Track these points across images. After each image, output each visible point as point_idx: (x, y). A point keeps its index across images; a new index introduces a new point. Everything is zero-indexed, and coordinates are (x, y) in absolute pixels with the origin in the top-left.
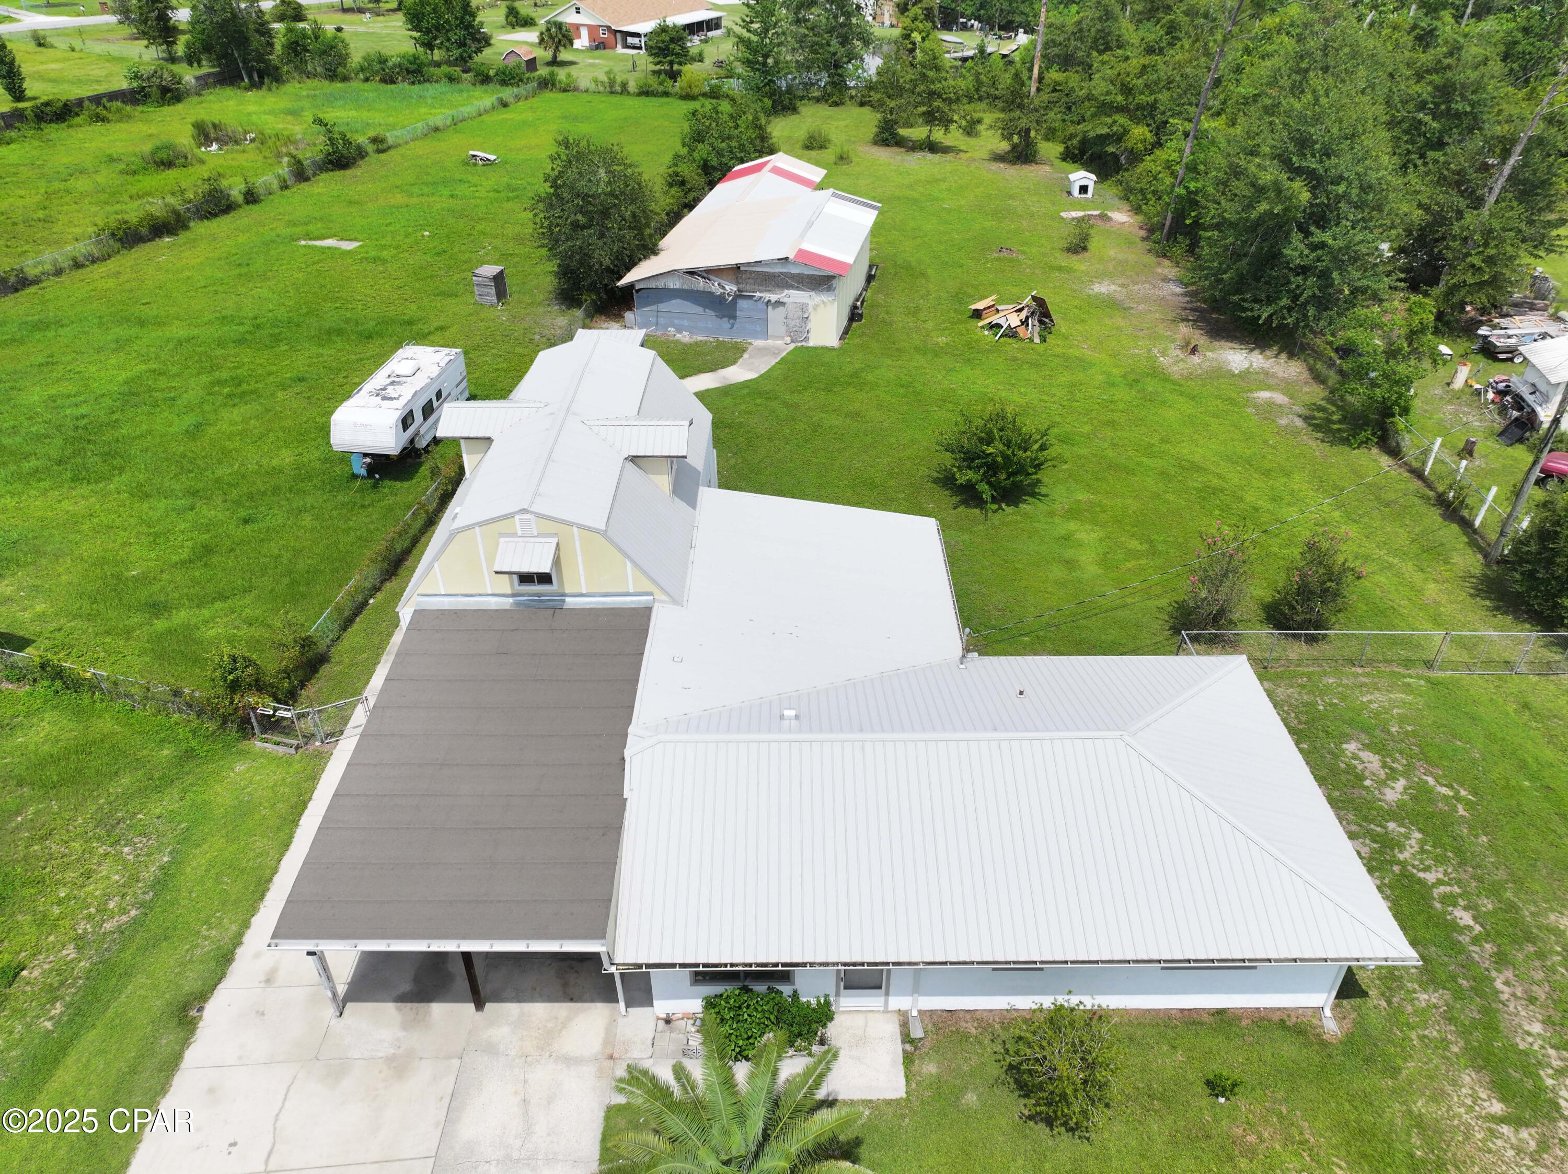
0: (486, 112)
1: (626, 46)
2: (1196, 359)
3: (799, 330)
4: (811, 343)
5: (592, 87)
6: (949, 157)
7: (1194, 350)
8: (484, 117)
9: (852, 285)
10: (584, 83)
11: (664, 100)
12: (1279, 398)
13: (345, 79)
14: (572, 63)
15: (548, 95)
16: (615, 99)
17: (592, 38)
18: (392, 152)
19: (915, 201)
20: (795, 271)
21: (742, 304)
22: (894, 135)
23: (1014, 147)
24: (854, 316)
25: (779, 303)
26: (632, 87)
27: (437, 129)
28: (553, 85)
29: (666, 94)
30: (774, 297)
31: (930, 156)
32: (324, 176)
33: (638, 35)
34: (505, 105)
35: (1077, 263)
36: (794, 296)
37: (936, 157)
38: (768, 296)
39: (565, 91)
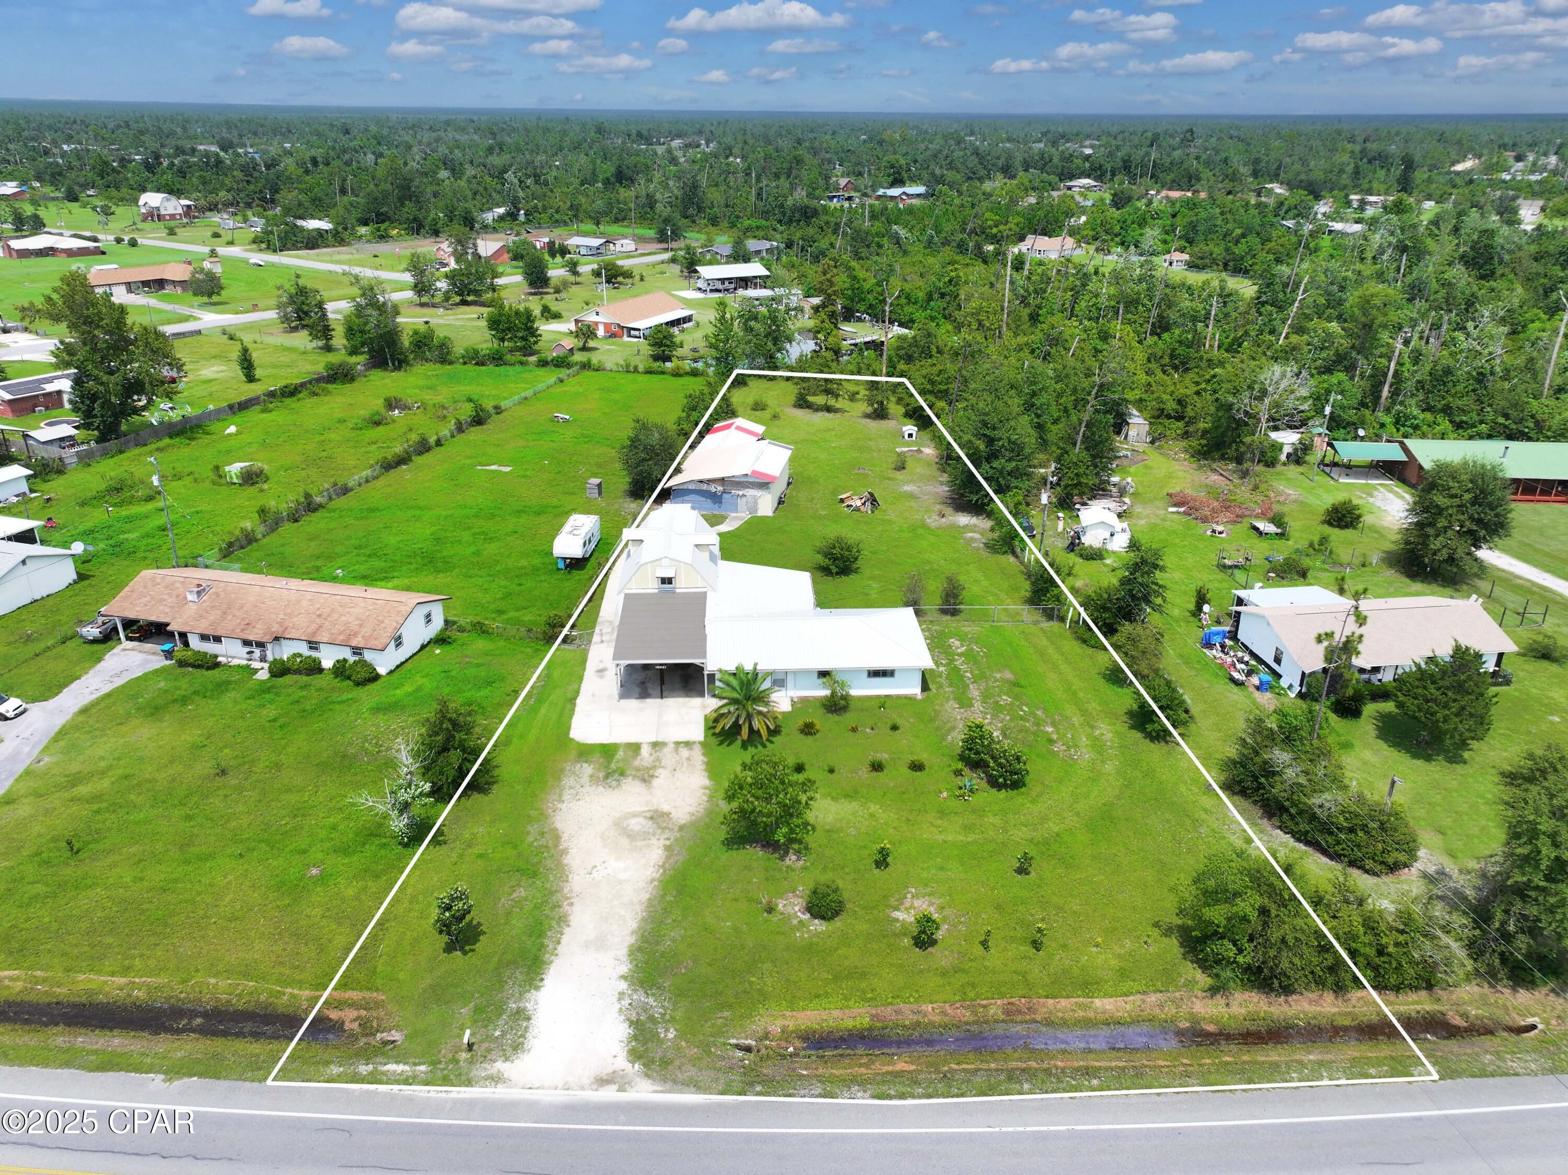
0: (552, 386)
1: (630, 336)
2: (944, 520)
3: (753, 508)
4: (760, 513)
5: (615, 368)
6: (838, 415)
7: (943, 516)
8: (551, 390)
9: (779, 488)
10: (609, 365)
11: (661, 376)
12: (977, 536)
13: (451, 363)
14: (595, 349)
15: (588, 374)
16: (631, 376)
17: (606, 331)
18: (504, 414)
19: (816, 442)
20: (751, 480)
21: (725, 496)
22: (806, 402)
23: (875, 410)
24: (780, 502)
25: (744, 496)
26: (641, 368)
28: (590, 367)
29: (663, 373)
30: (741, 493)
31: (827, 414)
32: (472, 429)
33: (638, 329)
35: (899, 475)
36: (750, 492)
37: (831, 415)
38: (738, 492)
39: (599, 370)
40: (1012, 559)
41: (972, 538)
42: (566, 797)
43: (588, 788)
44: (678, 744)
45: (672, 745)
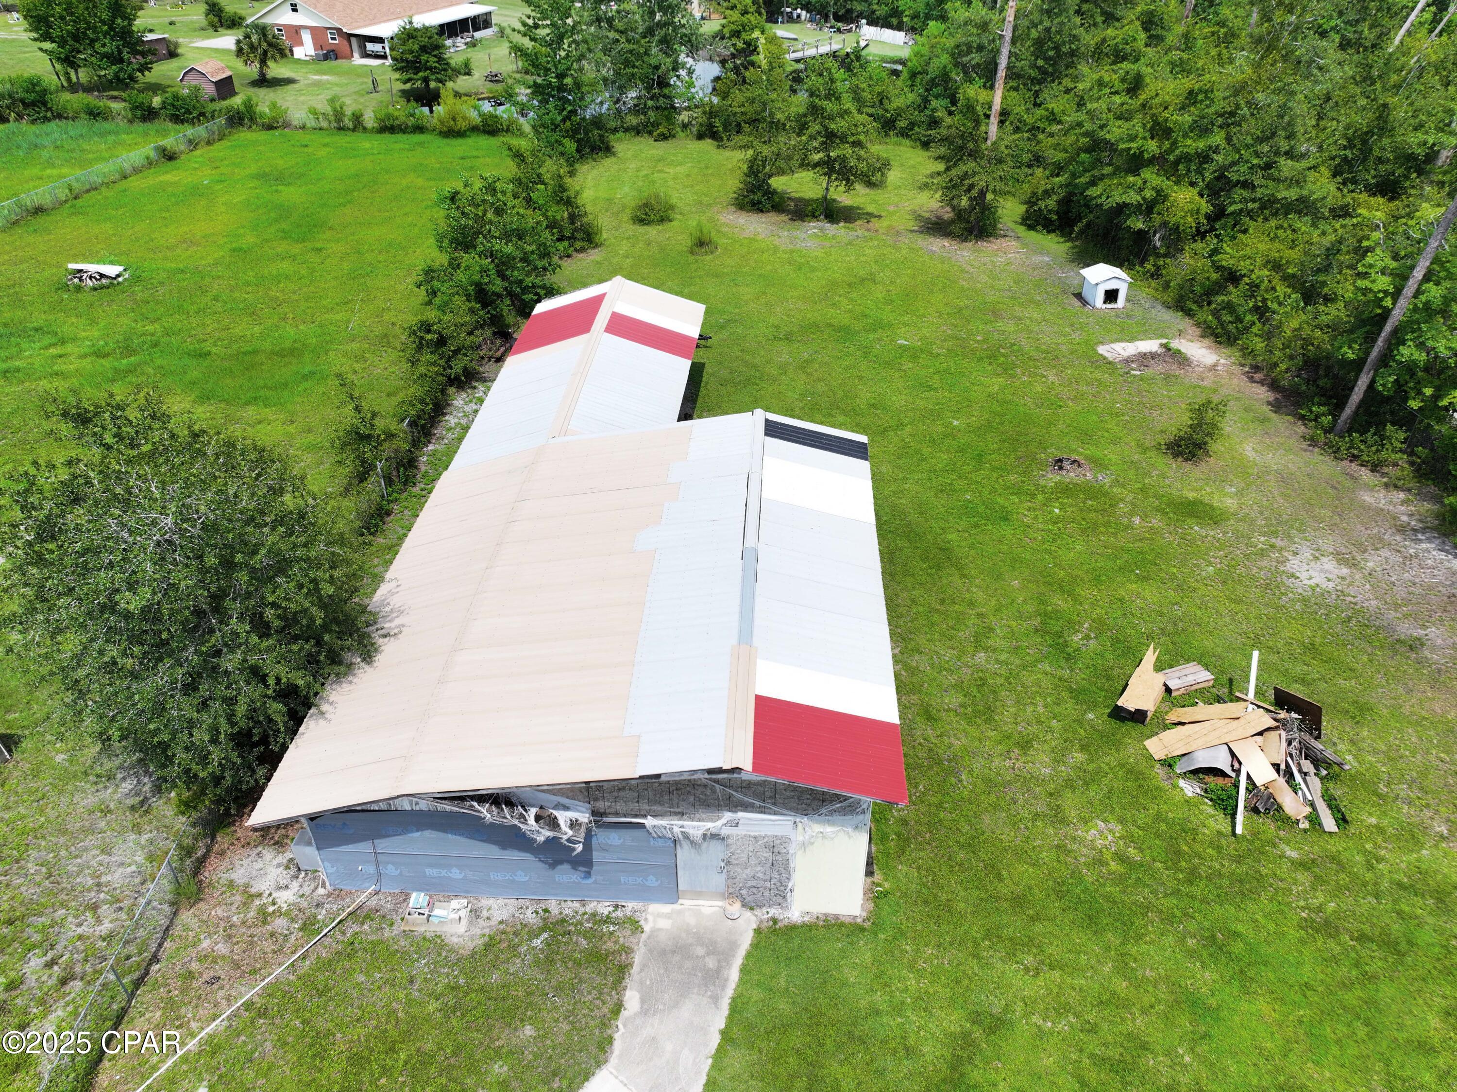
0: (137, 171)
1: (366, 55)
3: (762, 885)
4: (796, 913)
5: (311, 123)
6: (858, 229)
8: (135, 183)
10: (298, 115)
11: (417, 138)
14: (289, 81)
15: (244, 135)
16: (345, 140)
17: (318, 45)
19: (847, 332)
22: (770, 193)
23: (955, 209)
26: (369, 120)
28: (252, 119)
29: (419, 129)
30: (694, 828)
33: (379, 40)
34: (169, 156)
35: (1212, 490)
36: (752, 824)
38: (675, 825)
39: (270, 127)
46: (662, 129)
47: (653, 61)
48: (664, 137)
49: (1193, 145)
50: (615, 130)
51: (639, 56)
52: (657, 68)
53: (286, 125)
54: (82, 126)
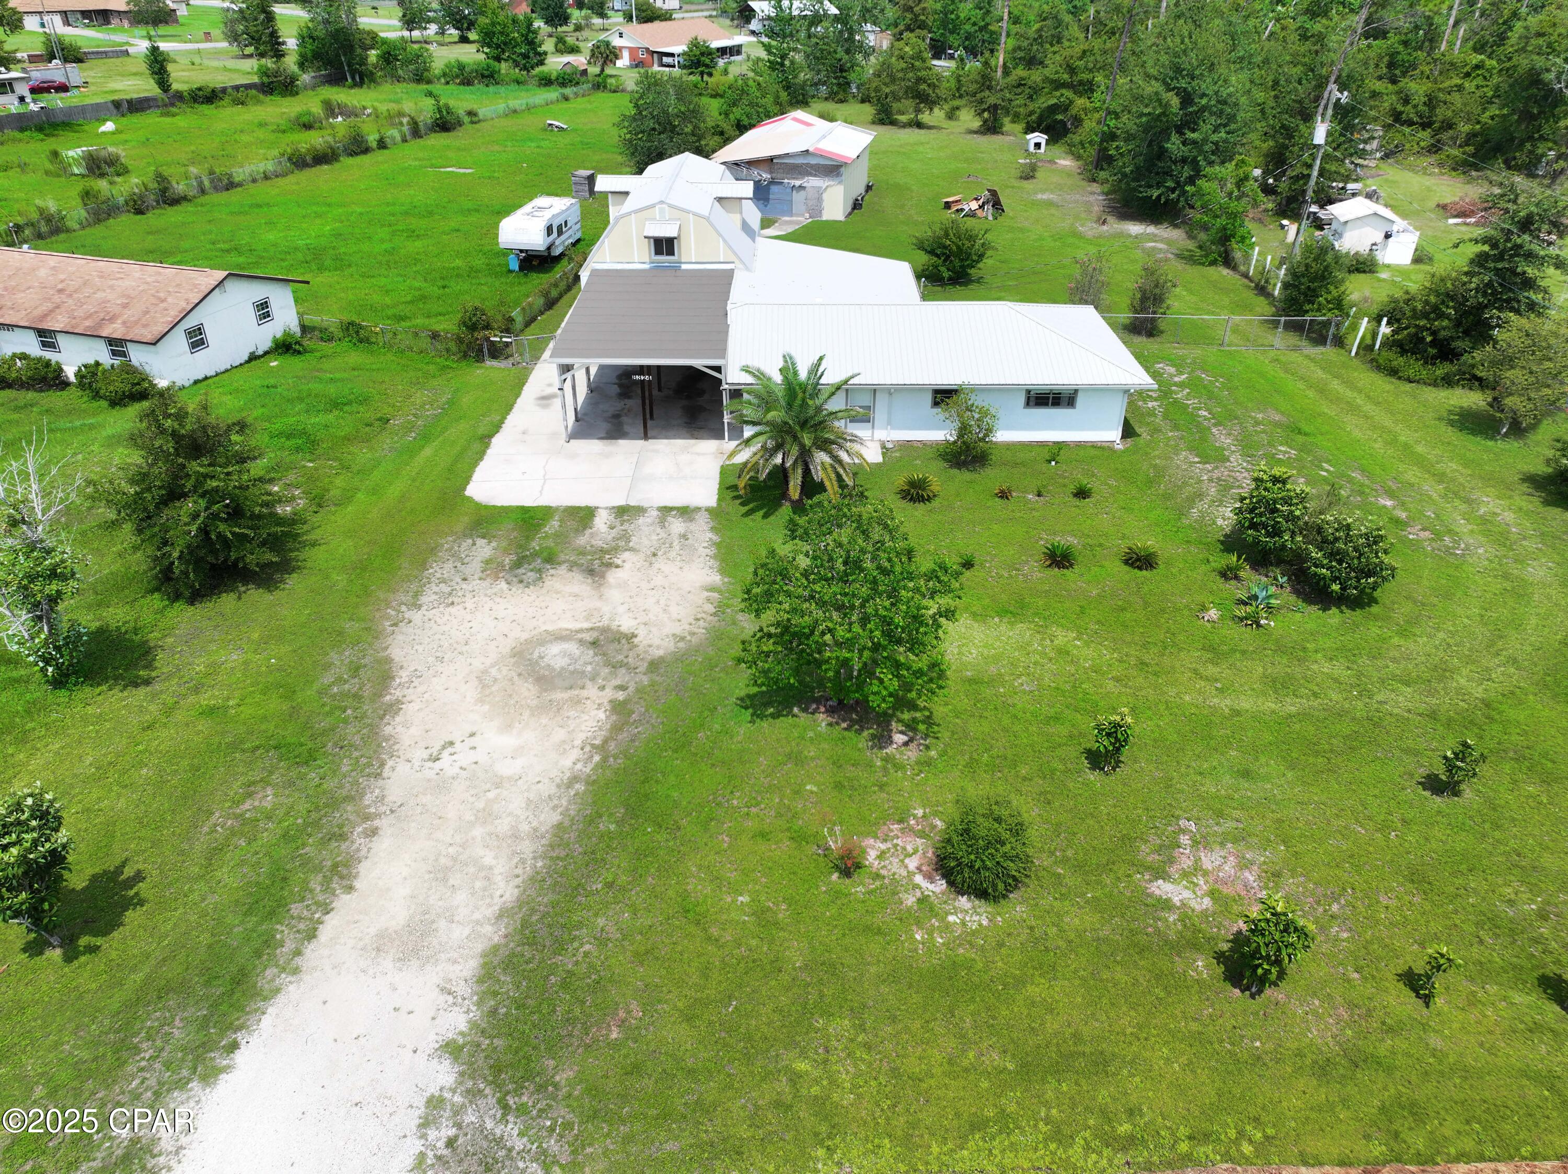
0: (552, 103)
1: (661, 64)
2: (1105, 228)
3: (816, 209)
4: (825, 217)
6: (933, 131)
7: (1104, 222)
8: (552, 105)
9: (856, 182)
12: (1161, 246)
13: (429, 82)
15: (602, 94)
17: (632, 57)
18: (482, 124)
20: (813, 161)
21: (774, 189)
22: (889, 116)
24: (857, 205)
25: (801, 187)
27: (515, 111)
28: (605, 87)
30: (797, 183)
31: (917, 131)
32: (433, 135)
33: (672, 55)
34: (566, 99)
35: (1026, 184)
36: (812, 182)
37: (922, 132)
38: (793, 182)
39: (615, 91)
40: (1225, 271)
41: (1154, 248)
42: (427, 598)
43: (475, 583)
44: (666, 510)
45: (655, 513)
46: (840, 96)
47: (838, 56)
48: (841, 101)
49: (1085, 76)
50: (813, 97)
51: (829, 53)
52: (840, 60)
53: (623, 91)
54: (513, 87)
